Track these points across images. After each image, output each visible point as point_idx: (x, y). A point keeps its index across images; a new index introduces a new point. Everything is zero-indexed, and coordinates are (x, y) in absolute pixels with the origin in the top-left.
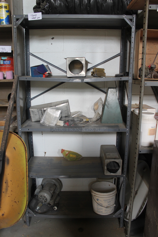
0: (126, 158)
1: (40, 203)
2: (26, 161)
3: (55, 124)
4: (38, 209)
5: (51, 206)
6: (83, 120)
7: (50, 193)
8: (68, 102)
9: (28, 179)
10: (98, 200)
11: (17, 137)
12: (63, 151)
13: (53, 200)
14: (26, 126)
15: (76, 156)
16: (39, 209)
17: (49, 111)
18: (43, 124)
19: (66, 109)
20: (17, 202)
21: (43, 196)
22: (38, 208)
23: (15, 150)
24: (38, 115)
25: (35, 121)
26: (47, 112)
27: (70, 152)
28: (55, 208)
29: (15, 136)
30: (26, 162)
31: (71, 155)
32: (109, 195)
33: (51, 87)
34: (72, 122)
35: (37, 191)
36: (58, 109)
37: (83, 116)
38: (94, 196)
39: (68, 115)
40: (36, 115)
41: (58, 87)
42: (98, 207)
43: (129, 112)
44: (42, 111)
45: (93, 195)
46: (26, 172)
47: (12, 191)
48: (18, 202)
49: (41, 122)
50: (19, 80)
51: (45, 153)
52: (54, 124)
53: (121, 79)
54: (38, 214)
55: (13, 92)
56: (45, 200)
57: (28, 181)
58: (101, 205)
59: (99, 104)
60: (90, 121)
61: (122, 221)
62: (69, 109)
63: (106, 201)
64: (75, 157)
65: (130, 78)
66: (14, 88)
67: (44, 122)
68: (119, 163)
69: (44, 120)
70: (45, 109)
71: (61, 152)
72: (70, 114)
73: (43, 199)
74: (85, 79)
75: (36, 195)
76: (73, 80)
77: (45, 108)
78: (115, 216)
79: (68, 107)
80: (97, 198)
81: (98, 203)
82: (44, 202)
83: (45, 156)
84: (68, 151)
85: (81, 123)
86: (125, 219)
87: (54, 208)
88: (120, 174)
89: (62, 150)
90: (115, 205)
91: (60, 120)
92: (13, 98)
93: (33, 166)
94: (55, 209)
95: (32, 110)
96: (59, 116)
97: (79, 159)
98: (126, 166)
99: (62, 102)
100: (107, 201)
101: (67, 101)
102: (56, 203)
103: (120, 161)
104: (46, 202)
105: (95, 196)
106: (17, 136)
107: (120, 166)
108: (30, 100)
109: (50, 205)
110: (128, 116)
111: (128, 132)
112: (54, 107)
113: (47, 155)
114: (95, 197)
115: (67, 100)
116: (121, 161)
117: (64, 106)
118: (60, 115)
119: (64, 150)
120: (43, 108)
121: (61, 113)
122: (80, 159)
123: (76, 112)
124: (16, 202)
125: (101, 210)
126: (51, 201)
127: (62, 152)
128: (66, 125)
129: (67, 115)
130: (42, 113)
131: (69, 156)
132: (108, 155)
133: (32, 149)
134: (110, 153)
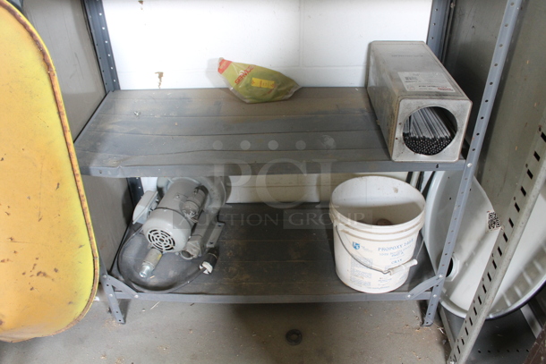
0: (489, 93)
1: (155, 252)
4: (148, 272)
5: (191, 258)
7: (186, 218)
9: (81, 184)
10: (356, 246)
12: (224, 64)
13: (197, 242)
15: (273, 82)
16: (151, 273)
20: (50, 273)
21: (160, 233)
22: (147, 268)
27: (250, 70)
28: (205, 269)
30: (57, 116)
31: (257, 82)
32: (402, 231)
35: (140, 211)
38: (342, 235)
42: (356, 268)
45: (340, 229)
46: (68, 159)
47: (12, 239)
48: (56, 270)
51: (161, 75)
54: (146, 291)
56: (168, 244)
57: (83, 192)
58: (368, 263)
61: (432, 310)
63: (386, 252)
64: (271, 88)
68: (456, 116)
71: (219, 69)
73: (162, 240)
75: (137, 223)
78: (412, 295)
80: (356, 241)
81: (358, 256)
82: (164, 249)
83: (162, 87)
84: (245, 65)
86: (444, 304)
87: (201, 267)
88: (454, 157)
90: (415, 262)
93: (111, 127)
94: (206, 272)
97: (287, 94)
98: (481, 127)
100: (389, 252)
102: (208, 245)
103: (460, 106)
104: (172, 248)
105: (347, 233)
107: (459, 125)
109: (189, 255)
113: (168, 84)
114: (347, 235)
116: (468, 104)
119: (229, 62)
122: (290, 96)
124: (45, 275)
125: (366, 280)
126: (190, 243)
127: (221, 71)
131: (248, 86)
132: (407, 78)
133: (111, 62)
134: (416, 73)
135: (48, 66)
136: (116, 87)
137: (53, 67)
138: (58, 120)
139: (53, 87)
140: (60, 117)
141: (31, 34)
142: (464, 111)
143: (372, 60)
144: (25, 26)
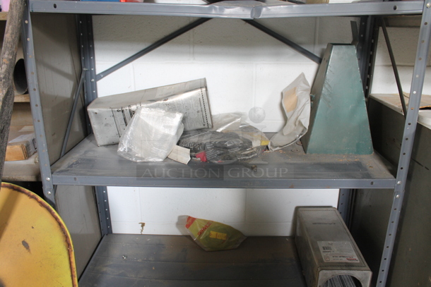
0: (385, 265)
2: (72, 276)
3: (164, 157)
6: (250, 143)
8: (206, 87)
11: (38, 205)
12: (190, 221)
14: (71, 166)
15: (226, 235)
17: (146, 114)
18: (127, 158)
19: (200, 109)
23: (29, 251)
24: (114, 127)
25: (106, 143)
26: (139, 118)
27: (209, 225)
29: (32, 201)
31: (213, 234)
33: (156, 40)
34: (218, 152)
36: (172, 109)
37: (249, 129)
39: (206, 126)
40: (106, 125)
41: (174, 40)
43: (409, 124)
44: (124, 115)
49: (121, 149)
50: (31, 10)
51: (143, 225)
52: (159, 158)
53: (395, 8)
55: (6, 56)
59: (299, 92)
60: (271, 145)
62: (207, 108)
64: (224, 239)
65: (428, 5)
66: (10, 40)
67: (130, 150)
68: (361, 281)
69: (129, 142)
70: (133, 108)
72: (210, 122)
74: (265, 6)
76: (221, 9)
77: (133, 105)
79: (205, 103)
83: (143, 233)
84: (205, 221)
85: (246, 153)
89: (189, 217)
91: (178, 144)
92: (4, 78)
93: (105, 269)
95: (96, 110)
96: (177, 133)
97: (236, 244)
99: (187, 87)
101: (203, 85)
103: (363, 275)
106: (36, 199)
108: (93, 80)
110: (407, 139)
111: (402, 190)
112: (162, 102)
113: (147, 231)
115: (203, 81)
116: (370, 274)
117: (191, 98)
118: (179, 128)
120: (129, 106)
121: (184, 120)
122: (238, 245)
123: (227, 116)
127: (188, 226)
128: (199, 159)
129: (202, 127)
130: (125, 119)
131: (207, 238)
132: (324, 248)
133: (107, 214)
134: (330, 242)
135: (69, 245)
136: (109, 231)
137: (72, 245)
138: (71, 281)
139: (70, 258)
140: (72, 278)
141: (60, 224)
142: (367, 278)
143: (298, 224)
144: (56, 219)
